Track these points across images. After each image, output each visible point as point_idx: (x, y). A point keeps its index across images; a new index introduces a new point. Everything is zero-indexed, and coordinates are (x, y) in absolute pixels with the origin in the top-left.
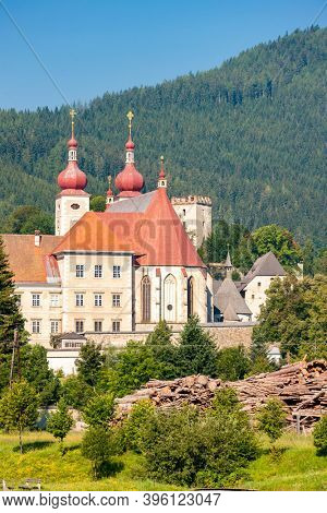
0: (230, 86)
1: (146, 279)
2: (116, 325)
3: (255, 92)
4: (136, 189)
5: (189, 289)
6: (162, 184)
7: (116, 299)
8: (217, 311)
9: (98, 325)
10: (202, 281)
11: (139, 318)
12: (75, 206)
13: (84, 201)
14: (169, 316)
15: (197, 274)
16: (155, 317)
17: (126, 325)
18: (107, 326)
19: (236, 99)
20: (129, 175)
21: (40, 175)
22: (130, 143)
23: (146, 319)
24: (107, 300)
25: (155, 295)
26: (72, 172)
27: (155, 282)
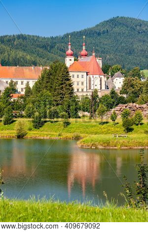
0: (98, 31)
1: (90, 78)
2: (82, 90)
3: (104, 32)
4: (86, 56)
5: (101, 80)
6: (94, 54)
7: (82, 83)
8: (107, 86)
9: (78, 90)
10: (104, 79)
11: (88, 88)
12: (71, 60)
13: (73, 59)
14: (96, 87)
15: (102, 77)
16: (92, 88)
17: (85, 90)
18: (80, 90)
19: (99, 34)
20: (84, 52)
22: (84, 44)
23: (90, 89)
24: (80, 84)
25: (92, 83)
26: (69, 51)
27: (92, 79)
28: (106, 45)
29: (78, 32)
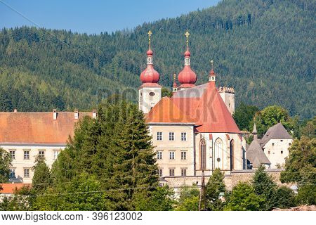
0: (224, 17)
1: (203, 141)
2: (184, 172)
3: (240, 21)
4: (191, 82)
5: (231, 147)
6: (212, 79)
7: (184, 154)
8: (248, 162)
9: (172, 172)
10: (240, 143)
11: (198, 167)
12: (152, 94)
14: (217, 165)
15: (235, 137)
16: (209, 166)
17: (190, 172)
18: (178, 173)
19: (228, 26)
20: (187, 73)
21: (106, 75)
22: (187, 52)
23: (203, 168)
24: (178, 155)
25: (209, 152)
26: (149, 72)
27: (209, 144)
28: (246, 52)
29: (172, 21)
